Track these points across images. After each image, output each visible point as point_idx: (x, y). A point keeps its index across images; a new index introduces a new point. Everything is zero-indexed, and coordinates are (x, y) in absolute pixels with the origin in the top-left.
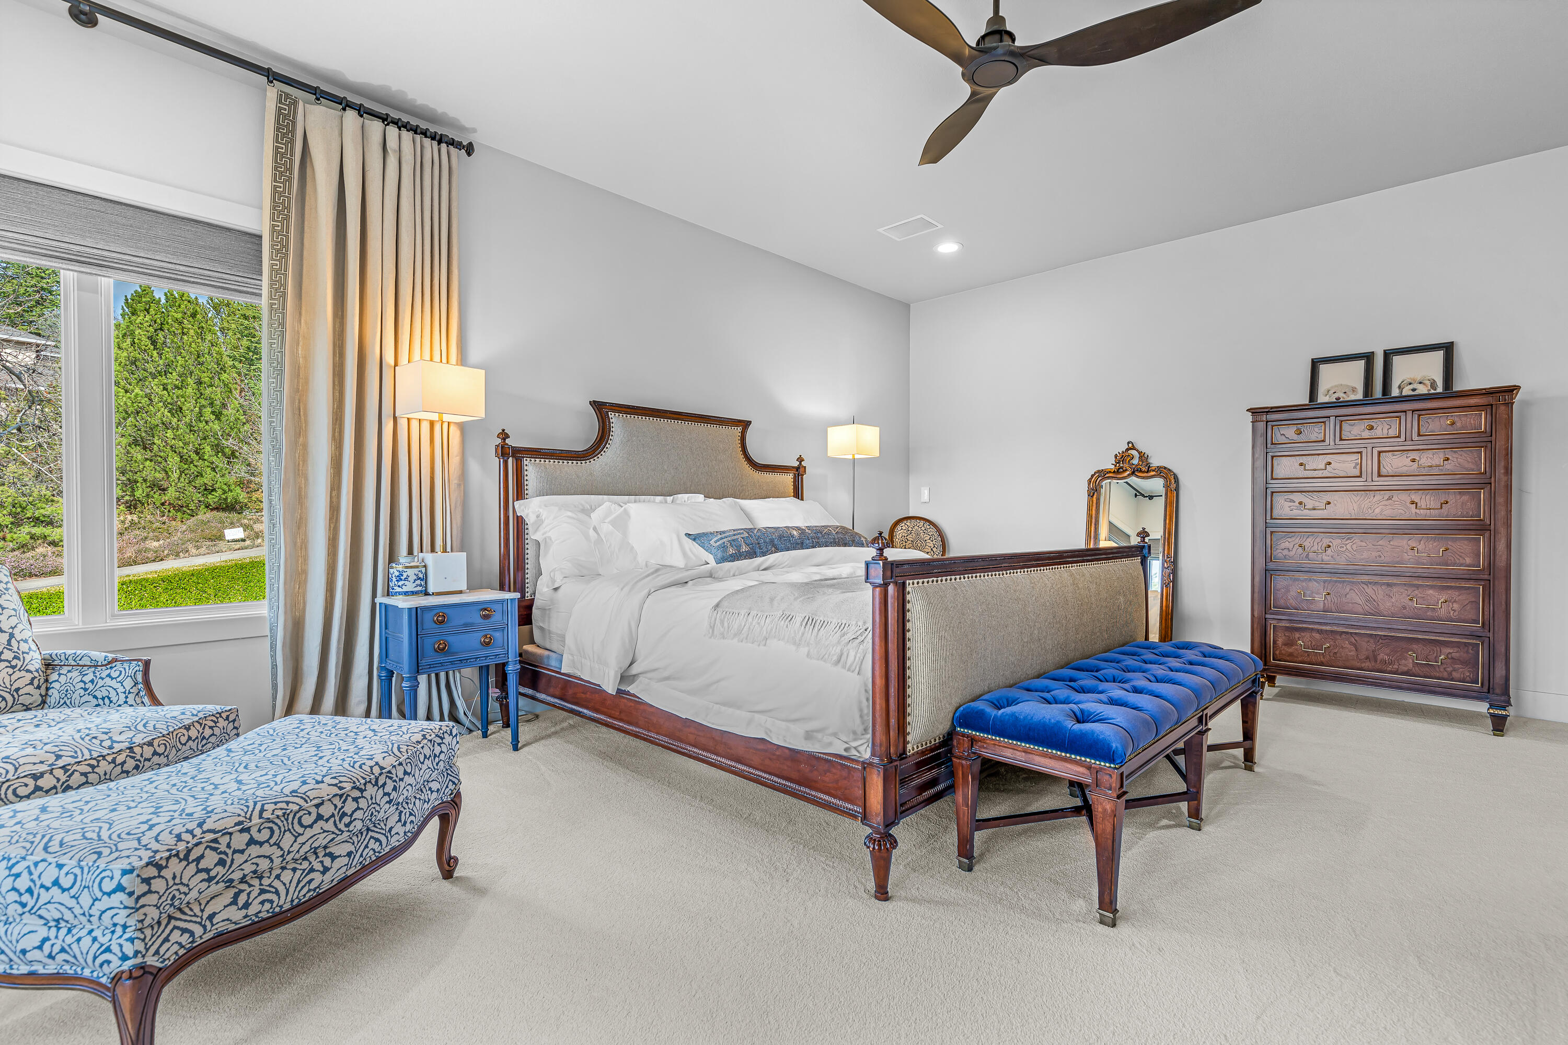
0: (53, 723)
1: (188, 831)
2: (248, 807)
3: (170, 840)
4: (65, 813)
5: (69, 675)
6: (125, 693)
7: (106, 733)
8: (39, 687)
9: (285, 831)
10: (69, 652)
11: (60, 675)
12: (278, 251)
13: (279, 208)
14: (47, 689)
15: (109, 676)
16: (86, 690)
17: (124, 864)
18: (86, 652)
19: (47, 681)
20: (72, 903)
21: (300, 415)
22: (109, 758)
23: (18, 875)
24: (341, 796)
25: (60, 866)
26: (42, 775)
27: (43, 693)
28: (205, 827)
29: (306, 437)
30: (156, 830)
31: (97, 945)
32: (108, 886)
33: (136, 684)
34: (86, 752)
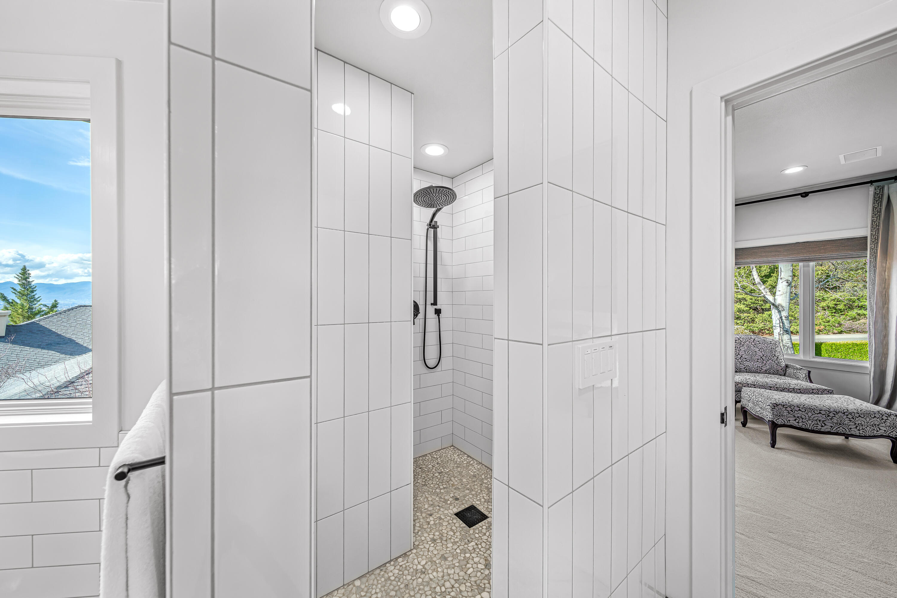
0: (781, 379)
1: (785, 402)
2: (801, 403)
3: (781, 402)
4: (768, 392)
5: (791, 370)
6: (803, 377)
7: (789, 384)
8: (783, 371)
9: (809, 412)
10: (792, 364)
11: (789, 369)
12: (873, 242)
13: (875, 226)
14: (786, 372)
15: (799, 372)
16: (794, 374)
17: (771, 402)
18: (795, 365)
19: (786, 370)
20: (763, 405)
21: (886, 297)
22: (788, 389)
23: (756, 398)
24: (829, 411)
25: (762, 399)
26: (772, 387)
27: (785, 373)
28: (789, 403)
29: (888, 305)
30: (780, 400)
31: (766, 414)
32: (768, 404)
33: (806, 376)
34: (782, 386)
